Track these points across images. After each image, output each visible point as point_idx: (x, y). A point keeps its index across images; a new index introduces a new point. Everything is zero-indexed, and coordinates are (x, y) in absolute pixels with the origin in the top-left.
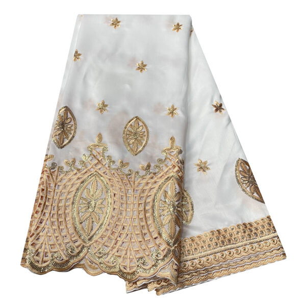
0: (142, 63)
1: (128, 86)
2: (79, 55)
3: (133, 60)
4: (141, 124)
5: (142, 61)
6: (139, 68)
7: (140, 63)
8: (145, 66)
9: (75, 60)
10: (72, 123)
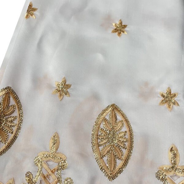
0: (121, 23)
1: (100, 57)
2: (34, 10)
3: (108, 18)
4: (119, 118)
5: (120, 20)
6: (116, 30)
7: (118, 23)
8: (125, 26)
9: (27, 17)
10: (16, 114)
